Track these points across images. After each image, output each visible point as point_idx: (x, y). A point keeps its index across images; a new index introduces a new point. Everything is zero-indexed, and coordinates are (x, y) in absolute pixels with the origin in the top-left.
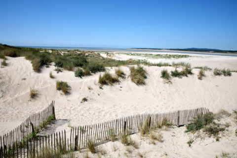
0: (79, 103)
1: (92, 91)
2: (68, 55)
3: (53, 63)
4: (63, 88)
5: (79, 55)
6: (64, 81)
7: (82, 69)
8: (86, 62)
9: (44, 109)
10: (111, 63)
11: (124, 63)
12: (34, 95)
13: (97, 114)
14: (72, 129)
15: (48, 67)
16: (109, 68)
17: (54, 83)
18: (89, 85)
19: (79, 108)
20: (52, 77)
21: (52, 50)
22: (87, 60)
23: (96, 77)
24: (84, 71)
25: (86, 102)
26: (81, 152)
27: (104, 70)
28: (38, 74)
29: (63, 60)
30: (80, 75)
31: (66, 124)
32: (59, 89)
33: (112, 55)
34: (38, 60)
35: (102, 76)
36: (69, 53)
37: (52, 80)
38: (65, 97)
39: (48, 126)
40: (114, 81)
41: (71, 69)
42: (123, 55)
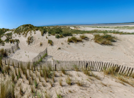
0: (57, 50)
1: (63, 45)
2: (53, 29)
3: (48, 32)
4: (51, 43)
5: (58, 28)
6: (51, 40)
7: (59, 34)
8: (61, 31)
9: (44, 50)
10: (77, 32)
11: (88, 32)
12: (41, 45)
13: (66, 56)
14: (54, 61)
15: (46, 34)
16: (75, 34)
17: (47, 40)
18: (62, 42)
19: (57, 52)
20: (47, 38)
21: (48, 27)
22: (62, 31)
23: (66, 39)
24: (60, 36)
25: (60, 50)
26: (58, 72)
27: (72, 35)
28: (42, 37)
29: (51, 31)
30: (58, 37)
31: (51, 58)
32: (49, 43)
33: (78, 28)
34: (43, 31)
35: (70, 38)
36: (54, 28)
37: (47, 39)
38: (51, 46)
39: (45, 57)
40: (78, 41)
41: (54, 35)
42: (87, 28)
